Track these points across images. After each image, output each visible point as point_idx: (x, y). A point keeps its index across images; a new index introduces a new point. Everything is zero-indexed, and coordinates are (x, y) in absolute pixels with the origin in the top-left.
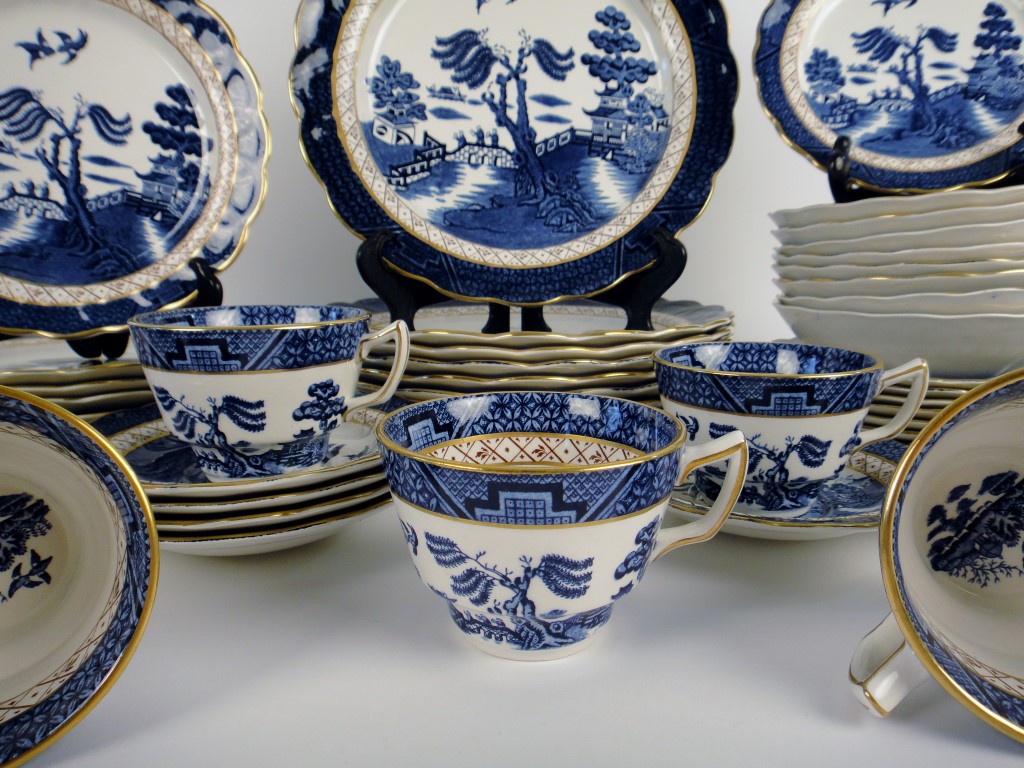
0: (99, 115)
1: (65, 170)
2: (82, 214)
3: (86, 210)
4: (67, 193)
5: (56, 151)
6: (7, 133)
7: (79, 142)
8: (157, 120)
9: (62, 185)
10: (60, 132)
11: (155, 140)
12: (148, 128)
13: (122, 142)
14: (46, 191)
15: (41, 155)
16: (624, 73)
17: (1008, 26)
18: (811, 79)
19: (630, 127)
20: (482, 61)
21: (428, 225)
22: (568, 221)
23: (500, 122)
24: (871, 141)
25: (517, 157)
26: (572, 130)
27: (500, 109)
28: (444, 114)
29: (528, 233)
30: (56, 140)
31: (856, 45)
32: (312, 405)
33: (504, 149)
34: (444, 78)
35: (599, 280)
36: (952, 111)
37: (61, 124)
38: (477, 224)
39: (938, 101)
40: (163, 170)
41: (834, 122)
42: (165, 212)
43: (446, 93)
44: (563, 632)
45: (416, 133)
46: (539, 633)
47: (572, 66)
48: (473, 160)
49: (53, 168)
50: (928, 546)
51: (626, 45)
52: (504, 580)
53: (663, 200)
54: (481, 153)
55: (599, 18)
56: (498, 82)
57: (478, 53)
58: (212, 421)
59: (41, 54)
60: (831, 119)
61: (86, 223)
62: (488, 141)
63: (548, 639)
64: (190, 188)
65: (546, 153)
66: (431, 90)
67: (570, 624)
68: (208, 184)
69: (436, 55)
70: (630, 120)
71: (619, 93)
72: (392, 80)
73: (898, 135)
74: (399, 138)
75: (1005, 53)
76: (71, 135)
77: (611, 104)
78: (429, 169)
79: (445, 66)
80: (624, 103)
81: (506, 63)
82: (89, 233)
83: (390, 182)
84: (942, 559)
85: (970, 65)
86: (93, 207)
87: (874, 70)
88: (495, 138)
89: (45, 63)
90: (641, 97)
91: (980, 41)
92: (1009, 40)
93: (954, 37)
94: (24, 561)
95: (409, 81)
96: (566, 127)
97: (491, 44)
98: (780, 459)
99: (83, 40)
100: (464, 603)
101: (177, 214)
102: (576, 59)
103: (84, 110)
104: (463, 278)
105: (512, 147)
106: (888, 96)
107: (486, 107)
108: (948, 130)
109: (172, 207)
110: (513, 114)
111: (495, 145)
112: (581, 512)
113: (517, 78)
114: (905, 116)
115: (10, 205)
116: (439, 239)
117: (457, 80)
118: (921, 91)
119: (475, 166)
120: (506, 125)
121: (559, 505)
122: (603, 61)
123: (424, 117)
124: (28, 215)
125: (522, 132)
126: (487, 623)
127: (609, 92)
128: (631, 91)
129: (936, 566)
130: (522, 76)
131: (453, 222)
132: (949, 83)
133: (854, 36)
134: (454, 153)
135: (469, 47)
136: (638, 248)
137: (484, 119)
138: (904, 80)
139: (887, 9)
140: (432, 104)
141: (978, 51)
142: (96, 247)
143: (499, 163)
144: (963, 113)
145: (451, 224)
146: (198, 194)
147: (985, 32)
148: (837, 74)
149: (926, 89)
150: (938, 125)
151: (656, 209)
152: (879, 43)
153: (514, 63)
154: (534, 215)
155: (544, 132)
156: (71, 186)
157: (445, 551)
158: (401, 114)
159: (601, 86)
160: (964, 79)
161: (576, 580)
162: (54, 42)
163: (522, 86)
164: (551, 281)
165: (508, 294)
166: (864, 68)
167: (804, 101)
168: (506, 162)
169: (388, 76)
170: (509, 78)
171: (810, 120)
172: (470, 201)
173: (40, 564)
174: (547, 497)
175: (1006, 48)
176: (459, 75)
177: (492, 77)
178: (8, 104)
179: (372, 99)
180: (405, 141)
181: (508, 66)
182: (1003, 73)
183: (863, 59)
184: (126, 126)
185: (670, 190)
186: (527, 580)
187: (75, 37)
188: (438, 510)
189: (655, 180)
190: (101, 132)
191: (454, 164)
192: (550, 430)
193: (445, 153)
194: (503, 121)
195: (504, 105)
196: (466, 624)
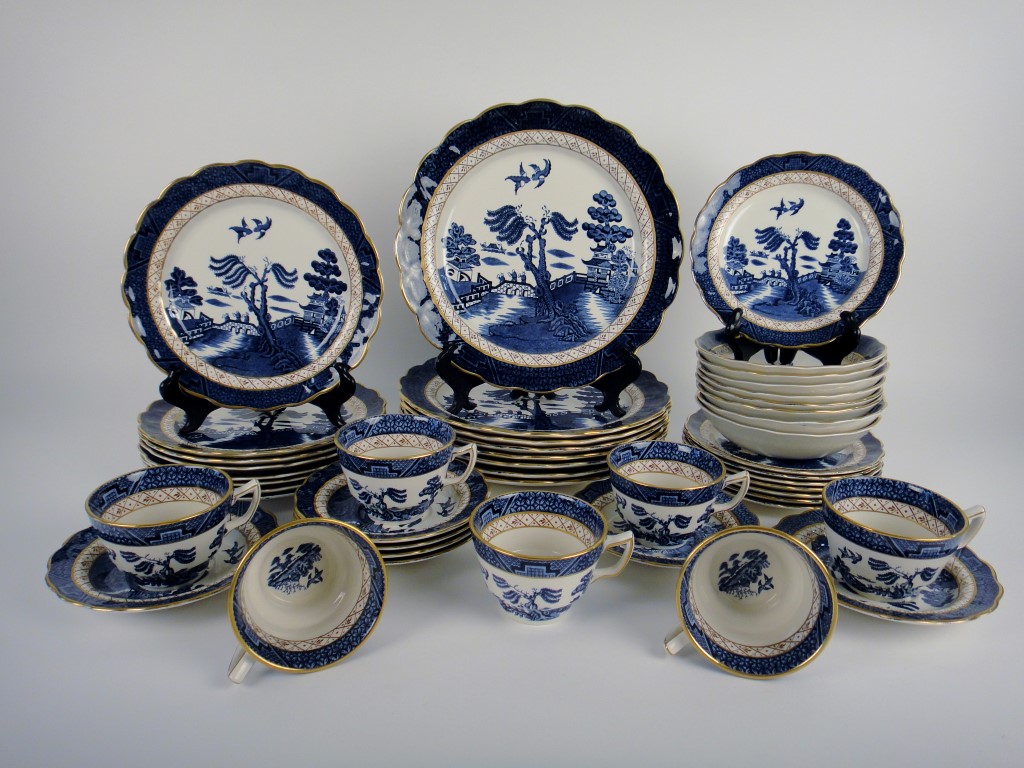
0: (278, 269)
1: (258, 305)
2: (268, 331)
3: (270, 329)
4: (259, 319)
5: (253, 293)
6: (225, 283)
7: (267, 287)
8: (313, 272)
9: (256, 314)
10: (256, 281)
11: (311, 285)
12: (307, 277)
13: (292, 286)
14: (247, 318)
15: (244, 296)
16: (611, 236)
17: (851, 236)
18: (728, 258)
19: (613, 272)
20: (517, 226)
21: (480, 337)
22: (569, 334)
23: (527, 268)
24: (759, 304)
25: (537, 291)
26: (574, 273)
27: (527, 259)
28: (491, 262)
29: (543, 341)
30: (253, 286)
31: (757, 238)
32: (428, 489)
33: (529, 285)
34: (492, 237)
35: (586, 377)
36: (809, 291)
37: (256, 276)
38: (510, 334)
39: (803, 282)
40: (316, 303)
41: (738, 290)
42: (318, 330)
43: (493, 247)
44: (549, 615)
45: (473, 274)
46: (539, 615)
47: (576, 230)
48: (509, 293)
49: (251, 302)
50: (719, 580)
51: (613, 217)
52: (525, 596)
53: (630, 325)
54: (514, 288)
55: (595, 199)
56: (527, 240)
57: (515, 221)
58: (381, 498)
59: (245, 233)
60: (736, 287)
61: (270, 337)
62: (519, 280)
63: (543, 617)
64: (333, 314)
65: (557, 288)
66: (483, 245)
67: (553, 611)
68: (343, 312)
69: (487, 222)
70: (612, 266)
71: (606, 250)
72: (458, 239)
73: (776, 302)
74: (462, 277)
75: (846, 255)
76: (261, 283)
77: (601, 257)
78: (481, 298)
79: (492, 230)
80: (609, 256)
81: (533, 228)
82: (272, 343)
83: (456, 308)
84: (725, 586)
85: (824, 260)
86: (274, 327)
87: (766, 256)
88: (524, 277)
89: (247, 239)
90: (621, 252)
91: (833, 245)
92: (850, 245)
93: (818, 239)
94: (312, 572)
95: (469, 239)
96: (571, 271)
97: (523, 215)
98: (666, 525)
99: (269, 223)
100: (508, 602)
101: (325, 331)
102: (579, 226)
103: (269, 267)
104: (501, 373)
105: (534, 284)
106: (773, 276)
107: (518, 257)
108: (806, 302)
109: (321, 326)
110: (536, 262)
111: (524, 283)
112: (557, 572)
113: (540, 238)
114: (782, 290)
115: (226, 328)
116: (486, 347)
117: (500, 239)
118: (793, 274)
119: (510, 296)
120: (532, 270)
121: (548, 571)
122: (597, 227)
123: (478, 264)
124: (237, 333)
125: (541, 273)
126: (517, 609)
127: (600, 248)
128: (614, 248)
129: (721, 589)
130: (543, 237)
131: (495, 334)
132: (811, 271)
133: (757, 231)
134: (497, 287)
135: (509, 217)
136: (612, 356)
137: (517, 265)
138: (784, 266)
139: (779, 215)
140: (484, 255)
141: (830, 251)
142: (277, 351)
143: (526, 295)
144: (816, 292)
145: (494, 335)
146: (338, 318)
147: (836, 239)
148: (744, 256)
149: (797, 272)
150: (801, 298)
151: (625, 331)
152: (772, 238)
153: (538, 228)
154: (547, 329)
155: (556, 274)
156: (261, 314)
157: (501, 582)
158: (463, 261)
159: (594, 245)
160: (819, 269)
161: (555, 597)
162: (252, 226)
163: (543, 243)
164: (556, 377)
165: (529, 385)
166: (760, 254)
167: (720, 275)
168: (531, 294)
169: (455, 236)
170: (535, 238)
171: (722, 288)
172: (506, 319)
173: (318, 573)
174: (544, 568)
175: (847, 252)
176: (502, 236)
177: (524, 237)
178: (225, 266)
179: (445, 252)
180: (466, 279)
181: (534, 230)
182: (842, 268)
183: (761, 248)
184: (294, 277)
185: (635, 319)
186: (535, 596)
187: (264, 222)
188: (499, 567)
189: (625, 311)
190: (279, 281)
191: (497, 295)
192: (548, 511)
193: (492, 288)
194: (529, 266)
195: (531, 256)
196: (507, 608)
